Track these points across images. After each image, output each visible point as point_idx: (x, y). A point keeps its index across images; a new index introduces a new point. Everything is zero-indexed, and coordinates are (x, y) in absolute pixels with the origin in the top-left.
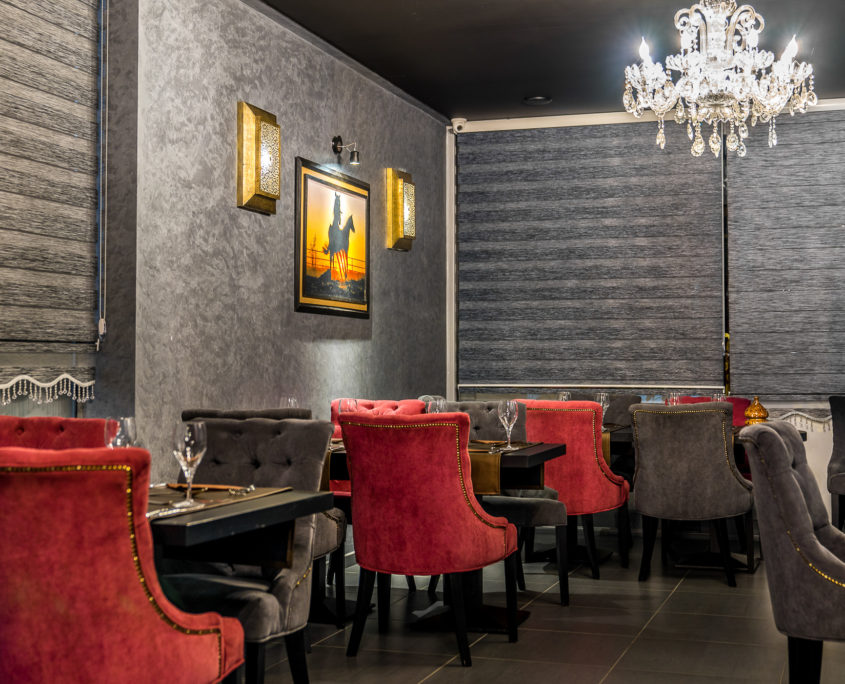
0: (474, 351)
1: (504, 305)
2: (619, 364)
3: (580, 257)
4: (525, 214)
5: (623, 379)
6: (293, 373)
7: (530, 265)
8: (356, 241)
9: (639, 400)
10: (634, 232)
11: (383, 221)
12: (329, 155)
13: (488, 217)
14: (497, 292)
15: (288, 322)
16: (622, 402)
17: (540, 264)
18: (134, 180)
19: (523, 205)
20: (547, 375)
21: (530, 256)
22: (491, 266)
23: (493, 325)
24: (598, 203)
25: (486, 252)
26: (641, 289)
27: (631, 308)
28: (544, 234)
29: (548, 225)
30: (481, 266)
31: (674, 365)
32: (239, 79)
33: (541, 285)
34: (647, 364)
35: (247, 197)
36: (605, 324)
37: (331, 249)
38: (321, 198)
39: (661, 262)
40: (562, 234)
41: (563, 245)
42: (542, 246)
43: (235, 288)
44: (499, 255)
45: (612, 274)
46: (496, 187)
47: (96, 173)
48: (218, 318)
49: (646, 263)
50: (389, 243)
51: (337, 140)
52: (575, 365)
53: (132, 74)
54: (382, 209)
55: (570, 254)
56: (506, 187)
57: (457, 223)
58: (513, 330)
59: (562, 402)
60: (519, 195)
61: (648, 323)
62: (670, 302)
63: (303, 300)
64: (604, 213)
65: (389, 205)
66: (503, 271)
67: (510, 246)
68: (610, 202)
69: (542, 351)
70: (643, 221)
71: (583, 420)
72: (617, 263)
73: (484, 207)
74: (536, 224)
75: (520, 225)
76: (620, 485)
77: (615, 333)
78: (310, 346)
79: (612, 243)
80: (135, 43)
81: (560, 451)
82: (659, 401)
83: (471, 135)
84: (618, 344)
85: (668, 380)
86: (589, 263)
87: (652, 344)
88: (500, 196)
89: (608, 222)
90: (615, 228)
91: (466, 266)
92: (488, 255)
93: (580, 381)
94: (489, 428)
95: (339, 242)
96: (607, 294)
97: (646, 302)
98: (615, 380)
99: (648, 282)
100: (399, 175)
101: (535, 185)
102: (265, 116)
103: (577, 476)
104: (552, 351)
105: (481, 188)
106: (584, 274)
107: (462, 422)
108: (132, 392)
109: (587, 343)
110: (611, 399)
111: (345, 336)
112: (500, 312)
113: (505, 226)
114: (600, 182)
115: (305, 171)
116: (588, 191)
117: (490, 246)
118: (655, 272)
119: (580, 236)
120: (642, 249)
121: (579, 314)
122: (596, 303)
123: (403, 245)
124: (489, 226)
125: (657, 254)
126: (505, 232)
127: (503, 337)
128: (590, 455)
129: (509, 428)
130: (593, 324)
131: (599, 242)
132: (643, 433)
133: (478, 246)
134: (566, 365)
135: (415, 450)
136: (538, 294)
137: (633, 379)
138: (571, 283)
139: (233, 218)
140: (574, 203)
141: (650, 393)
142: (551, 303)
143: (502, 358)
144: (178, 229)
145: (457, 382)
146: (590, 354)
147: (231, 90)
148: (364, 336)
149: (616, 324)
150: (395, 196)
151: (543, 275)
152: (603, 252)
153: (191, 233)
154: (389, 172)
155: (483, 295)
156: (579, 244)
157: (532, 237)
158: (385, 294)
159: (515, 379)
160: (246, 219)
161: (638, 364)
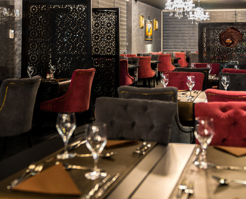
0: (166, 45)
1: (170, 38)
2: (188, 47)
3: (182, 31)
4: (174, 24)
5: (188, 49)
6: (145, 49)
7: (174, 32)
8: (151, 30)
9: (190, 52)
10: (190, 27)
11: (154, 27)
12: (148, 19)
13: (168, 25)
14: (169, 36)
15: (144, 42)
16: (188, 52)
17: (176, 32)
18: (131, 27)
19: (173, 23)
20: (177, 48)
21: (174, 31)
22: (168, 32)
23: (168, 41)
24: (184, 23)
25: (167, 30)
26: (191, 36)
27: (189, 39)
28: (176, 27)
29: (177, 26)
30: (167, 32)
31: (195, 47)
32: (140, 12)
33: (176, 35)
34: (192, 47)
35: (141, 27)
36: (186, 41)
37: (148, 32)
38: (148, 25)
39: (194, 32)
40: (179, 27)
41: (179, 29)
42: (176, 29)
43: (139, 38)
44: (169, 30)
45: (187, 34)
46: (169, 20)
47: (127, 26)
48: (138, 42)
49: (192, 32)
50: (155, 30)
51: (149, 17)
52: (181, 47)
53: (131, 15)
54: (154, 25)
55: (180, 30)
56: (171, 20)
57: (163, 25)
58: (171, 42)
59: (179, 52)
60: (173, 21)
61: (192, 41)
62: (195, 38)
63: (146, 39)
64: (186, 24)
65: (155, 24)
66: (170, 33)
67: (171, 29)
68: (186, 23)
69: (176, 45)
70: (191, 26)
71: (183, 55)
72: (187, 32)
73: (167, 23)
74: (175, 26)
75: (173, 26)
76: (187, 63)
77: (187, 42)
78: (146, 45)
79: (187, 29)
80: (131, 11)
81: (180, 58)
82: (193, 52)
83: (165, 12)
84: (187, 44)
85: (195, 49)
86: (183, 32)
87: (192, 44)
88: (170, 22)
89: (186, 26)
90: (187, 27)
91: (164, 32)
92: (168, 30)
93: (182, 49)
94: (172, 55)
95: (149, 31)
96: (186, 36)
97: (192, 38)
98: (187, 49)
99: (192, 35)
100: (156, 20)
101: (175, 20)
102: (143, 16)
103: (182, 62)
104: (177, 45)
105: (167, 20)
106: (182, 34)
107: (170, 55)
108: (131, 51)
109: (183, 44)
110: (186, 52)
111: (150, 44)
112: (170, 39)
113: (170, 26)
114: (185, 20)
115: (146, 22)
116: (183, 21)
117: (168, 29)
118: (193, 33)
119: (182, 28)
120: (191, 30)
121: (182, 39)
122: (184, 38)
123: (156, 30)
124: (168, 26)
125: (193, 31)
126: (170, 27)
127: (170, 43)
128: (184, 59)
129: (174, 56)
130: (184, 41)
131: (185, 29)
132: (191, 57)
133: (166, 29)
134: (180, 47)
135: (165, 58)
136: (175, 36)
137: (190, 49)
138: (180, 35)
139: (139, 30)
140: (181, 23)
141: (192, 51)
142: (177, 38)
143: (170, 46)
144: (135, 32)
145: (163, 49)
146: (183, 45)
147: (139, 14)
148: (152, 43)
149: (187, 41)
150: (155, 23)
151: (176, 34)
152: (185, 30)
153: (136, 33)
154: (155, 20)
155: (167, 36)
156: (182, 29)
157: (174, 28)
158: (154, 37)
159: (172, 49)
160: (140, 30)
161: (190, 47)
